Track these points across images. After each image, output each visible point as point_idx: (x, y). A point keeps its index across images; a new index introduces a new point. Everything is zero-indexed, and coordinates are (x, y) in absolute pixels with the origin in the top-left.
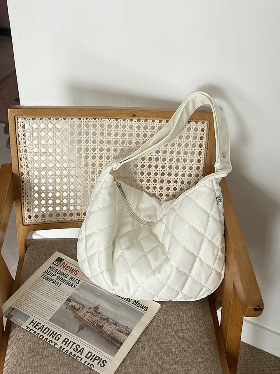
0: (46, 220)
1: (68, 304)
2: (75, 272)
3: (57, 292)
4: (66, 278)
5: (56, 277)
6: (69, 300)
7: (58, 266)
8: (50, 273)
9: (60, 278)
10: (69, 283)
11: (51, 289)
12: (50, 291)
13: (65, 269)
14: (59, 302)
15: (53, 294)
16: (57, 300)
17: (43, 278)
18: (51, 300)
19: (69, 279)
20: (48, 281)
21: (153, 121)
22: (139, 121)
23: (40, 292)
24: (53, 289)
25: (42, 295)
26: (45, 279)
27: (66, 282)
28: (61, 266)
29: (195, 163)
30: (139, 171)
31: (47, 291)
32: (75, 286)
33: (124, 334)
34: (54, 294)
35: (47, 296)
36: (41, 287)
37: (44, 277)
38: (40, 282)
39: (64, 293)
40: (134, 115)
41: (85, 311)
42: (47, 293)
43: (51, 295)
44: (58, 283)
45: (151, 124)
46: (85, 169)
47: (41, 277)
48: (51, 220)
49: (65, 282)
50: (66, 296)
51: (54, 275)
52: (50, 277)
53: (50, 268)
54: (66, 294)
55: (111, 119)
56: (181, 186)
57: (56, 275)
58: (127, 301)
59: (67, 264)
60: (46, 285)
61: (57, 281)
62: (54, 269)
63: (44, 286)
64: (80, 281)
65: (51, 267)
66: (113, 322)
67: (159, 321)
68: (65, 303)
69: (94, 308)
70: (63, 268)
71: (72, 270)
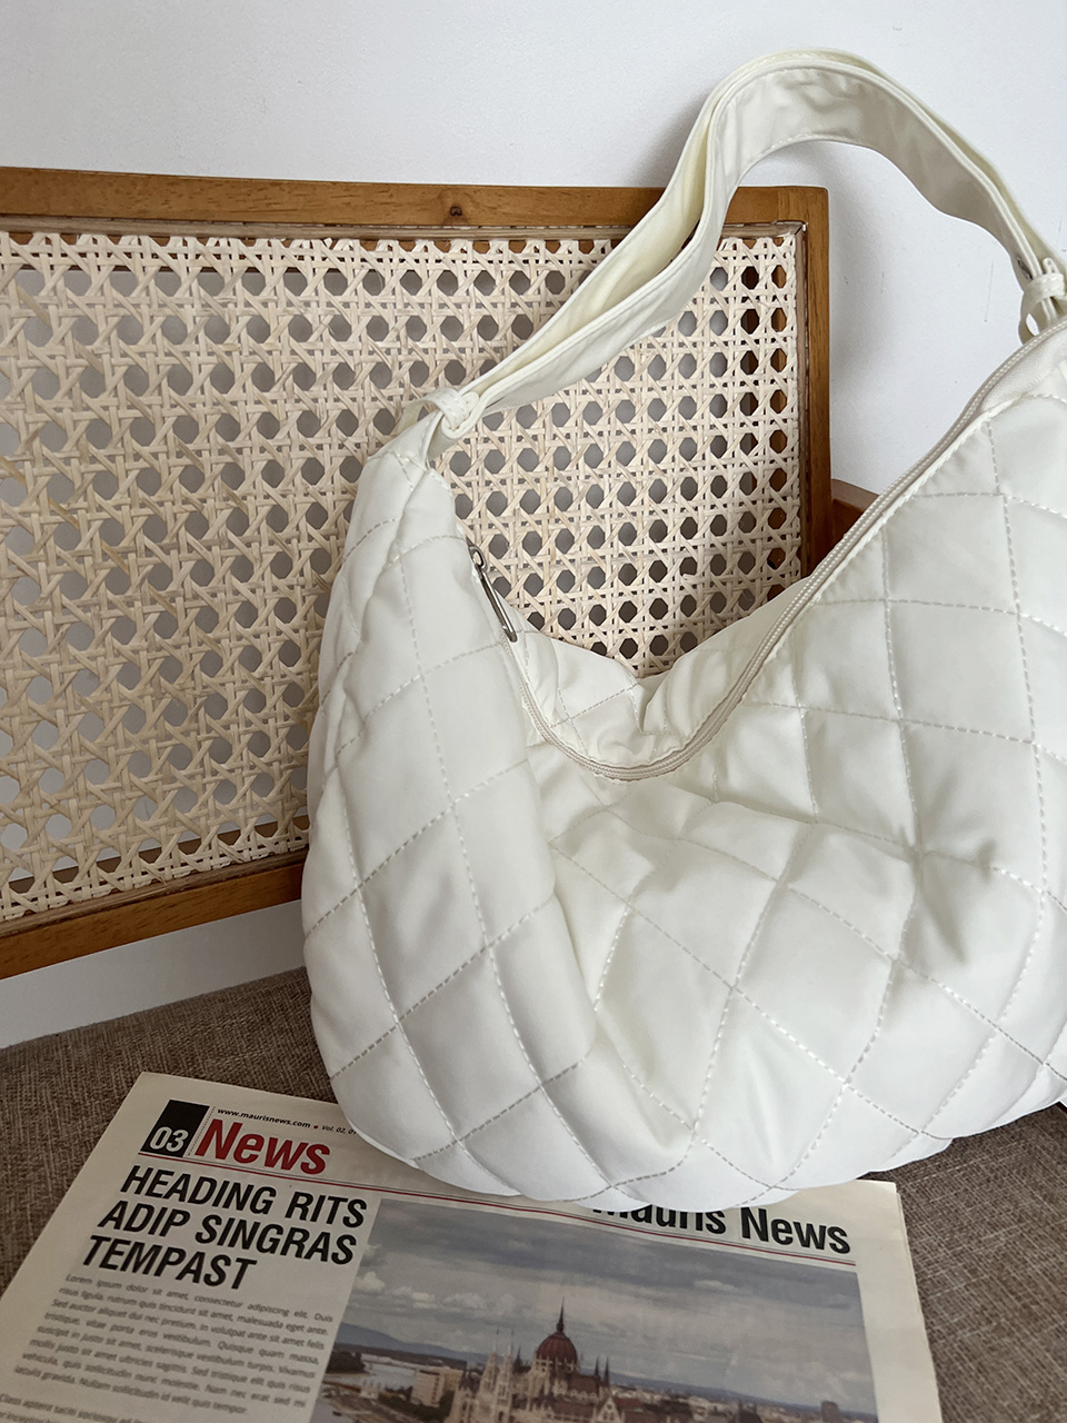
0: (42, 901)
1: (352, 1397)
2: (304, 1158)
3: (241, 1334)
4: (265, 1211)
5: (194, 1224)
6: (344, 1361)
7: (180, 1153)
8: (144, 1212)
9: (225, 1222)
10: (295, 1242)
11: (192, 1325)
12: (184, 1339)
13: (237, 1156)
14: (278, 1401)
15: (218, 1359)
16: (263, 1390)
17: (104, 1264)
18: (218, 1406)
19: (289, 1215)
20: (146, 1272)
21: (553, 245)
22: (481, 245)
23: (110, 1371)
24: (206, 1320)
25: (138, 1392)
26: (124, 1268)
27: (275, 1242)
28: (201, 1151)
29: (761, 453)
30: (515, 533)
31: (163, 1351)
32: (346, 1243)
34: (226, 1354)
35: (178, 1384)
36: (104, 1333)
37: (112, 1251)
38: (91, 1302)
39: (292, 1320)
40: (456, 214)
42: (166, 1367)
43: (202, 1365)
44: (221, 1263)
45: (542, 262)
46: (232, 545)
47: (87, 1262)
48: (75, 897)
49: (267, 1244)
50: (315, 1337)
51: (179, 1218)
52: (156, 1239)
53: (135, 1184)
54: (310, 1322)
55: (335, 240)
56: (712, 584)
57: (186, 1216)
58: (705, 1233)
59: (236, 1127)
60: (143, 1304)
61: (211, 1250)
62: (163, 1178)
63: (134, 1316)
64: (364, 1206)
65: (140, 1174)
66: (720, 1407)
67: (958, 1286)
68: (330, 1392)
69: (542, 1352)
70: (221, 1153)
71: (282, 1155)
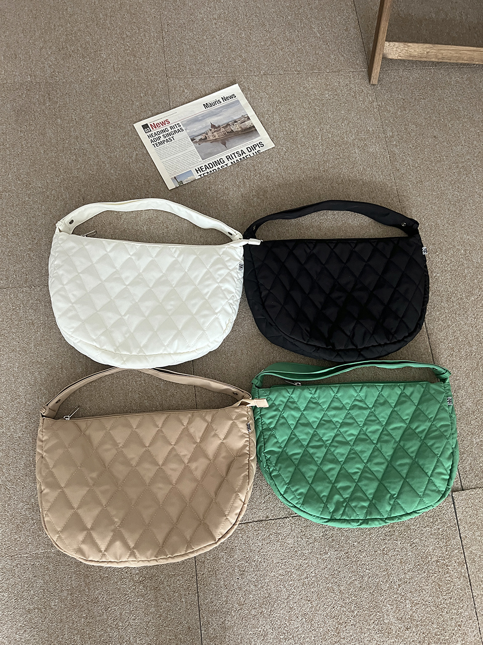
1: (196, 142)
2: (166, 122)
3: (180, 143)
4: (168, 131)
5: (162, 137)
6: (192, 140)
7: (151, 131)
8: (155, 139)
9: (165, 135)
10: (175, 132)
11: (173, 146)
13: (158, 127)
14: (189, 146)
16: (187, 146)
17: (157, 146)
18: (184, 150)
19: (172, 130)
20: (163, 144)
23: (170, 154)
24: (175, 144)
25: (175, 154)
26: (160, 145)
27: (173, 133)
28: (153, 129)
31: (173, 149)
32: (181, 129)
33: (247, 121)
34: (180, 146)
35: (178, 151)
36: (165, 152)
38: (159, 150)
39: (183, 139)
41: (210, 134)
42: (175, 150)
43: (179, 148)
44: (170, 139)
50: (188, 139)
51: (159, 137)
52: (160, 141)
53: (150, 137)
54: (185, 138)
58: (219, 104)
59: (154, 124)
60: (166, 147)
61: (167, 138)
62: (152, 134)
63: (166, 149)
64: (179, 124)
66: (232, 122)
68: (194, 143)
69: (211, 127)
70: (156, 128)
71: (163, 123)
